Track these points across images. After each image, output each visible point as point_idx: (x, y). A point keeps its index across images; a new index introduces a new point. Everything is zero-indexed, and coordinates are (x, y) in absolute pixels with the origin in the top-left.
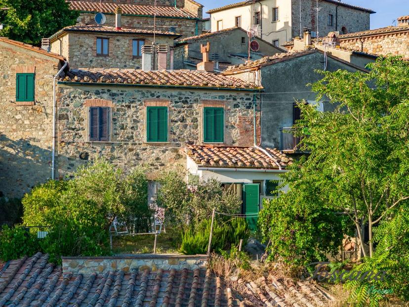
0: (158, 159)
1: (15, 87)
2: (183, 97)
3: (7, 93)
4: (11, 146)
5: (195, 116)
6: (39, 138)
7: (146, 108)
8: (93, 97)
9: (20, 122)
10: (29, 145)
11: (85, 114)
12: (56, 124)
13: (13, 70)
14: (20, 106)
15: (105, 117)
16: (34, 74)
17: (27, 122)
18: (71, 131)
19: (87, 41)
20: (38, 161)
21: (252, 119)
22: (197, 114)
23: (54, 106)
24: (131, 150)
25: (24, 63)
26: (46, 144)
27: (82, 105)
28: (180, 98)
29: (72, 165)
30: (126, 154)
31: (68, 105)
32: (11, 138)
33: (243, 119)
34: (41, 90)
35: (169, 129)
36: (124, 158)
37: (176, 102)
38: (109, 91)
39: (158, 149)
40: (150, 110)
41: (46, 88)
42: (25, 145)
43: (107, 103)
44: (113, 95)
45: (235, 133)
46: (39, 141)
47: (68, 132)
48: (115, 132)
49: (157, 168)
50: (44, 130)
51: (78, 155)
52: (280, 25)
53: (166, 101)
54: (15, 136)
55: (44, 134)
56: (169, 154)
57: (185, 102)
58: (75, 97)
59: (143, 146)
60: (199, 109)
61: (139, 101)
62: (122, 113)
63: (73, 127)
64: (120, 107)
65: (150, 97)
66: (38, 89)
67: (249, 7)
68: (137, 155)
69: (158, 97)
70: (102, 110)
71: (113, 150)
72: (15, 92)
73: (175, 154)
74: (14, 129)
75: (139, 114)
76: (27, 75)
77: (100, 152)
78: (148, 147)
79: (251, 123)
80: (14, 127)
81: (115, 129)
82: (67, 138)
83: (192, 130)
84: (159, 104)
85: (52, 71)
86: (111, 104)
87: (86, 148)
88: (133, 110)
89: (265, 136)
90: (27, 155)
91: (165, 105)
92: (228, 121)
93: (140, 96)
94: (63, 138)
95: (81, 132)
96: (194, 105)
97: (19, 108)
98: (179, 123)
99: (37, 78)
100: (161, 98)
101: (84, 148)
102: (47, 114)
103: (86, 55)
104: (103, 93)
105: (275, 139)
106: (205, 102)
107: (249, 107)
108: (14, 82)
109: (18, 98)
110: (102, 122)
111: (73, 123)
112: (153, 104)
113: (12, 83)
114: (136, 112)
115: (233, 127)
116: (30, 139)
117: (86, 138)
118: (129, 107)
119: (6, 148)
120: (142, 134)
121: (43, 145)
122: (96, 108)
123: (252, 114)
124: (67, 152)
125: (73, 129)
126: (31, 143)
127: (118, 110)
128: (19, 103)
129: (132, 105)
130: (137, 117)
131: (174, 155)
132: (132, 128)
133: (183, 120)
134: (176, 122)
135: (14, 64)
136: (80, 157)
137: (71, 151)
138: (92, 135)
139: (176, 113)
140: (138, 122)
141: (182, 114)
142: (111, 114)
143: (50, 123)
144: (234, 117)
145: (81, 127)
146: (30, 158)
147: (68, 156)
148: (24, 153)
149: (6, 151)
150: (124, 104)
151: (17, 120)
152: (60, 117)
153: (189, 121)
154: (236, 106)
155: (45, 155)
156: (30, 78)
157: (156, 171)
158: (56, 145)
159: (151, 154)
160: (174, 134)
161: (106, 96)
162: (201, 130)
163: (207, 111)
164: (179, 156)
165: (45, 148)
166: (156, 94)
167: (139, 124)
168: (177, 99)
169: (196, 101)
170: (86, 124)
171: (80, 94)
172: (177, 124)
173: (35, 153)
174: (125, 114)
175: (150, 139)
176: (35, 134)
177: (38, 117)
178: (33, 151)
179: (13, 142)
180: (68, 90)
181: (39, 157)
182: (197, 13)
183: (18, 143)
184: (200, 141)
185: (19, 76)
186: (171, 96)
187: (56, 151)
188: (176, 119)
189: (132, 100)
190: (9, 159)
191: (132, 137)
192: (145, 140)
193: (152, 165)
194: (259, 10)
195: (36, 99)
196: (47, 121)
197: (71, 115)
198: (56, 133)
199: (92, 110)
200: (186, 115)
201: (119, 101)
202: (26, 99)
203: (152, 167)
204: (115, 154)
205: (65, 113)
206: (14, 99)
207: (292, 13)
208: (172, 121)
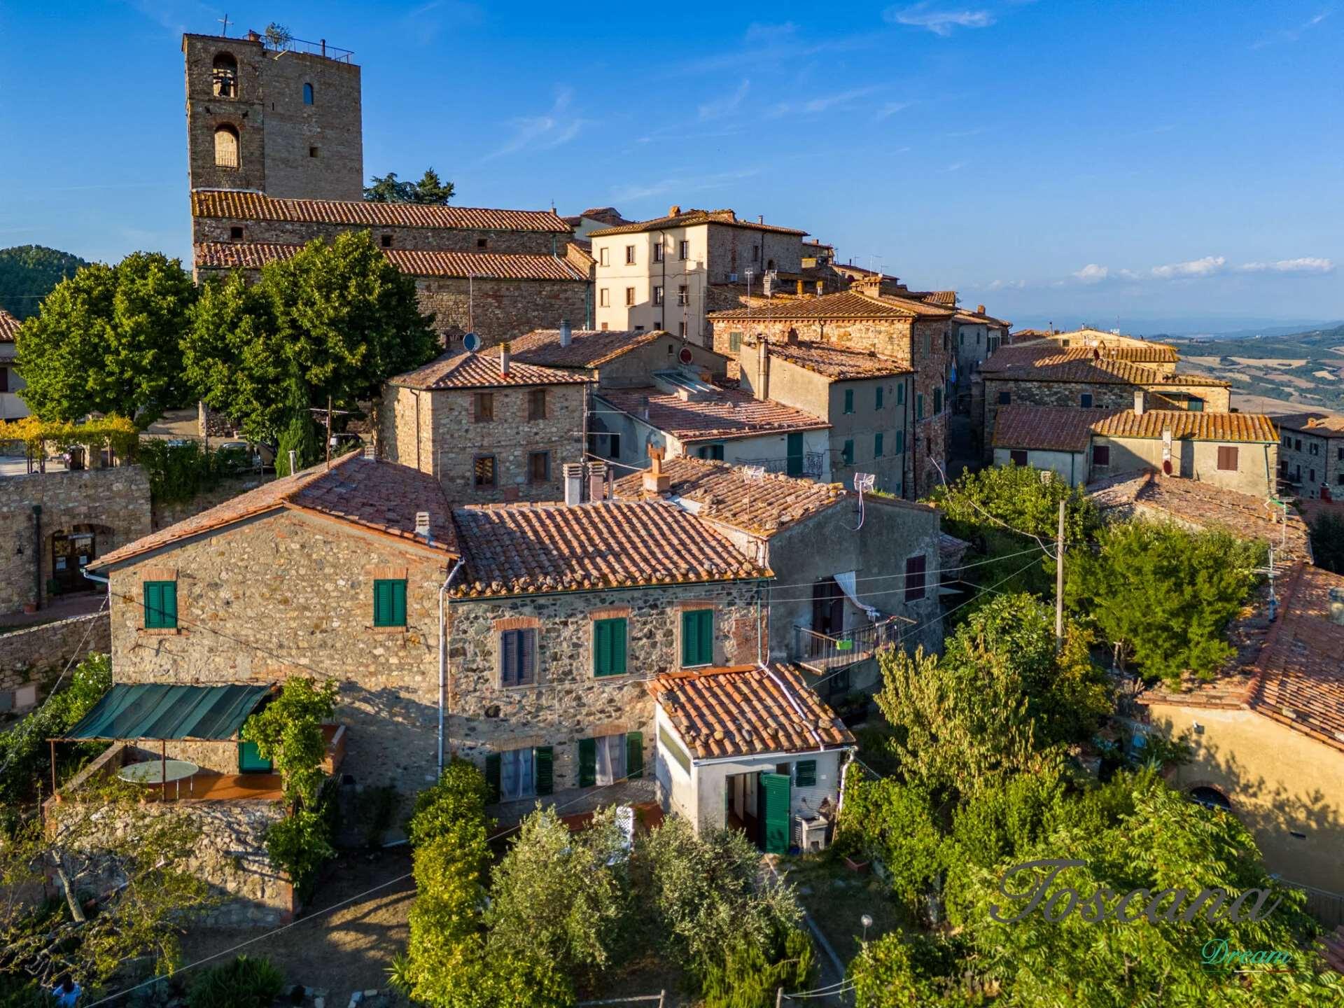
0: (611, 701)
1: (372, 602)
2: (651, 599)
3: (358, 612)
4: (365, 700)
5: (669, 626)
6: (416, 686)
7: (592, 623)
8: (507, 615)
9: (382, 660)
10: (398, 698)
11: (494, 642)
12: (445, 663)
13: (368, 573)
14: (382, 634)
15: (527, 643)
16: (406, 582)
17: (394, 660)
18: (470, 674)
19: (460, 400)
20: (414, 725)
21: (755, 620)
22: (672, 623)
23: (441, 633)
24: (569, 692)
25: (387, 561)
26: (428, 696)
27: (489, 629)
28: (646, 602)
29: (473, 729)
30: (560, 700)
31: (465, 632)
32: (367, 687)
33: (741, 623)
34: (418, 607)
35: (629, 652)
36: (557, 706)
37: (640, 609)
38: (533, 601)
39: (613, 686)
40: (599, 626)
41: (427, 604)
42: (391, 697)
43: (530, 622)
44: (541, 607)
45: (730, 646)
46: (415, 691)
47: (467, 677)
48: (543, 666)
49: (610, 716)
50: (423, 673)
51: (482, 712)
52: (691, 266)
53: (623, 609)
54: (373, 684)
55: (424, 680)
56: (629, 692)
57: (654, 606)
58: (476, 618)
59: (587, 684)
60: (675, 616)
61: (582, 612)
62: (553, 635)
63: (474, 667)
64: (550, 626)
65: (599, 605)
66: (413, 606)
67: (646, 235)
68: (579, 698)
69: (612, 603)
70: (521, 634)
71: (540, 695)
72: (371, 610)
73: (638, 690)
74: (371, 673)
75: (581, 633)
76: (393, 583)
77: (520, 702)
78: (596, 685)
79: (754, 628)
80: (372, 669)
81: (544, 662)
82: (464, 687)
83: (664, 650)
84: (613, 615)
85: (436, 576)
86: (537, 623)
87: (497, 699)
88: (571, 628)
89: (774, 643)
90: (395, 715)
91: (622, 615)
92: (719, 629)
93: (583, 604)
94: (457, 686)
95: (487, 674)
96: (668, 610)
97: (380, 638)
98: (645, 640)
99: (410, 587)
100: (616, 604)
101: (492, 700)
102: (429, 647)
103: (460, 422)
104: (523, 606)
105: (787, 646)
106: (684, 604)
107: (750, 604)
108: (371, 593)
109: (378, 621)
110: (521, 653)
111: (474, 661)
112: (604, 616)
113: (366, 595)
114: (577, 630)
115: (726, 637)
116: (401, 688)
117: (496, 683)
118: (565, 624)
119: (357, 704)
120: (588, 666)
121: (425, 699)
122: (512, 633)
123: (754, 612)
124: (464, 710)
125: (474, 671)
126: (403, 694)
127: (548, 631)
128: (380, 629)
129: (570, 620)
130: (579, 638)
131: (636, 692)
132: (571, 657)
133: (650, 635)
134: (640, 639)
135: (369, 563)
136: (487, 714)
137: (471, 706)
138: (506, 679)
139: (639, 626)
140: (580, 646)
141: (649, 626)
142: (537, 639)
143: (434, 662)
144: (729, 622)
145: (487, 665)
146: (400, 719)
147: (465, 715)
148: (390, 712)
149: (358, 709)
150: (557, 620)
151: (376, 657)
152: (453, 653)
153: (659, 636)
154: (730, 604)
155: (428, 715)
156: (398, 588)
157: (606, 721)
158: (445, 699)
159: (600, 693)
160: (637, 658)
161: (527, 610)
162: (678, 647)
163: (687, 618)
164: (643, 693)
165: (426, 702)
166: (609, 599)
167: (581, 650)
168: (641, 603)
169: (670, 603)
170: (496, 660)
171: (486, 611)
172: (641, 643)
173: (408, 712)
174: (559, 636)
175: (598, 672)
176: (408, 680)
177: (414, 652)
178: (406, 707)
179: (370, 693)
180: (465, 608)
181: (416, 719)
182: (588, 271)
183: (379, 695)
184: (676, 667)
185: (378, 584)
186: (633, 598)
187: (445, 708)
188: (640, 635)
189: (570, 612)
190: (364, 723)
191: (570, 672)
192: (591, 673)
193: (602, 711)
194: (661, 240)
195: (410, 621)
196: (428, 658)
197: (470, 649)
198: (445, 678)
199: (505, 637)
200: (656, 628)
201: (549, 617)
202: (392, 622)
203: (602, 716)
204: (544, 702)
205: (459, 645)
206: (370, 622)
207: (709, 252)
208: (634, 639)
